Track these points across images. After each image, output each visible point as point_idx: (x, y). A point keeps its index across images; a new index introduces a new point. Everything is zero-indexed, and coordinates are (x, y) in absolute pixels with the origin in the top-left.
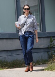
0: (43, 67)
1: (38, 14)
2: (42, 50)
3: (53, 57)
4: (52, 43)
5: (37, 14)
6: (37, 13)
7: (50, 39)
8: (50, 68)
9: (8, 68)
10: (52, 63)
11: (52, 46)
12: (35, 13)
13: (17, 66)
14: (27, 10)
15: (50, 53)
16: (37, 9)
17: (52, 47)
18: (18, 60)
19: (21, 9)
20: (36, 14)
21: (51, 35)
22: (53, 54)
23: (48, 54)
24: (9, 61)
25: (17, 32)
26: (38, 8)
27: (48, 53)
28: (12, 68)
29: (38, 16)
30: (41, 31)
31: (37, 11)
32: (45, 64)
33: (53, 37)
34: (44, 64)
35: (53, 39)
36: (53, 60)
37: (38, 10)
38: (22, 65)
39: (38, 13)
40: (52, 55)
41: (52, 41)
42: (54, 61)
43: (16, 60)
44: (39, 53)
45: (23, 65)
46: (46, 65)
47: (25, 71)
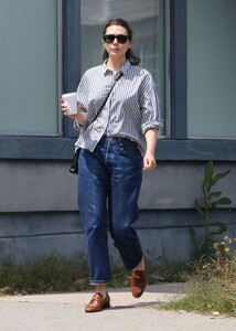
0: (169, 295)
1: (154, 59)
2: (167, 220)
3: (214, 251)
4: (214, 189)
5: (152, 56)
6: (155, 52)
7: (203, 169)
8: (199, 298)
9: (10, 293)
10: (207, 279)
11: (213, 204)
12: (144, 54)
13: (53, 285)
14: (115, 41)
15: (200, 232)
16: (155, 36)
17: (213, 209)
18: (58, 259)
19: (82, 30)
20: (147, 57)
21: (210, 155)
22: (215, 237)
23: (194, 240)
24: (19, 259)
25: (61, 132)
26: (159, 29)
27: (192, 233)
28: (30, 293)
29: (154, 67)
30: (164, 134)
31: (155, 45)
32: (177, 282)
33: (217, 163)
34: (170, 281)
35: (217, 171)
36: (213, 268)
37: (159, 40)
38: (74, 279)
39: (159, 55)
40: (209, 241)
41: (211, 181)
42: (219, 268)
43: (52, 257)
44: (155, 232)
45: (80, 281)
46: (180, 284)
47: (88, 306)
